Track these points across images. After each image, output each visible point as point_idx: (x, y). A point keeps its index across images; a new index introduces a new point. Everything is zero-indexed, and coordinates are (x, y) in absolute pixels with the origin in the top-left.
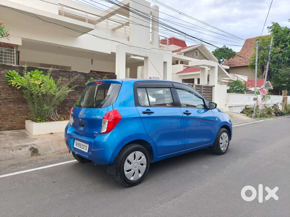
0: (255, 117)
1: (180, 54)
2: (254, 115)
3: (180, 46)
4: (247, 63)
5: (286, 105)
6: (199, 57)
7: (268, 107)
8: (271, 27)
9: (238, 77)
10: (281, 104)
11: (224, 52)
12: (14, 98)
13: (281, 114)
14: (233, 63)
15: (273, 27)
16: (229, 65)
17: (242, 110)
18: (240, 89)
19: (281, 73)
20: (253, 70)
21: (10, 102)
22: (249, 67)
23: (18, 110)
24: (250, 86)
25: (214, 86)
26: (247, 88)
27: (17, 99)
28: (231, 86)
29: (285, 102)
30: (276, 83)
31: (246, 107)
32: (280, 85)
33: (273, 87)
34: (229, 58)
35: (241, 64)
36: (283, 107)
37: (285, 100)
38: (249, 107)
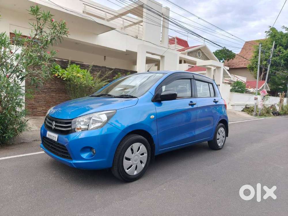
0: (255, 115)
1: (184, 54)
2: (254, 113)
3: (183, 46)
4: (246, 65)
5: (282, 106)
6: (201, 57)
7: (267, 107)
8: (269, 32)
9: (238, 78)
10: (277, 105)
11: (224, 54)
12: (55, 88)
13: (278, 115)
14: (232, 65)
15: (271, 31)
16: (228, 66)
17: (243, 109)
18: (242, 89)
19: (278, 76)
20: (251, 72)
21: (53, 91)
22: (248, 68)
23: (59, 99)
24: (250, 87)
25: (219, 85)
26: (247, 89)
27: (59, 89)
28: (233, 86)
29: (282, 103)
30: (273, 85)
31: (246, 106)
32: (277, 88)
33: (270, 89)
34: (228, 60)
35: (240, 65)
36: (280, 108)
37: (282, 101)
38: (249, 106)
